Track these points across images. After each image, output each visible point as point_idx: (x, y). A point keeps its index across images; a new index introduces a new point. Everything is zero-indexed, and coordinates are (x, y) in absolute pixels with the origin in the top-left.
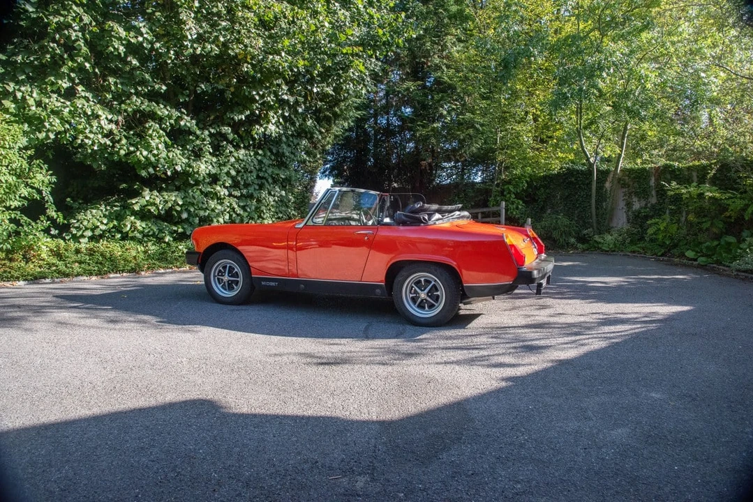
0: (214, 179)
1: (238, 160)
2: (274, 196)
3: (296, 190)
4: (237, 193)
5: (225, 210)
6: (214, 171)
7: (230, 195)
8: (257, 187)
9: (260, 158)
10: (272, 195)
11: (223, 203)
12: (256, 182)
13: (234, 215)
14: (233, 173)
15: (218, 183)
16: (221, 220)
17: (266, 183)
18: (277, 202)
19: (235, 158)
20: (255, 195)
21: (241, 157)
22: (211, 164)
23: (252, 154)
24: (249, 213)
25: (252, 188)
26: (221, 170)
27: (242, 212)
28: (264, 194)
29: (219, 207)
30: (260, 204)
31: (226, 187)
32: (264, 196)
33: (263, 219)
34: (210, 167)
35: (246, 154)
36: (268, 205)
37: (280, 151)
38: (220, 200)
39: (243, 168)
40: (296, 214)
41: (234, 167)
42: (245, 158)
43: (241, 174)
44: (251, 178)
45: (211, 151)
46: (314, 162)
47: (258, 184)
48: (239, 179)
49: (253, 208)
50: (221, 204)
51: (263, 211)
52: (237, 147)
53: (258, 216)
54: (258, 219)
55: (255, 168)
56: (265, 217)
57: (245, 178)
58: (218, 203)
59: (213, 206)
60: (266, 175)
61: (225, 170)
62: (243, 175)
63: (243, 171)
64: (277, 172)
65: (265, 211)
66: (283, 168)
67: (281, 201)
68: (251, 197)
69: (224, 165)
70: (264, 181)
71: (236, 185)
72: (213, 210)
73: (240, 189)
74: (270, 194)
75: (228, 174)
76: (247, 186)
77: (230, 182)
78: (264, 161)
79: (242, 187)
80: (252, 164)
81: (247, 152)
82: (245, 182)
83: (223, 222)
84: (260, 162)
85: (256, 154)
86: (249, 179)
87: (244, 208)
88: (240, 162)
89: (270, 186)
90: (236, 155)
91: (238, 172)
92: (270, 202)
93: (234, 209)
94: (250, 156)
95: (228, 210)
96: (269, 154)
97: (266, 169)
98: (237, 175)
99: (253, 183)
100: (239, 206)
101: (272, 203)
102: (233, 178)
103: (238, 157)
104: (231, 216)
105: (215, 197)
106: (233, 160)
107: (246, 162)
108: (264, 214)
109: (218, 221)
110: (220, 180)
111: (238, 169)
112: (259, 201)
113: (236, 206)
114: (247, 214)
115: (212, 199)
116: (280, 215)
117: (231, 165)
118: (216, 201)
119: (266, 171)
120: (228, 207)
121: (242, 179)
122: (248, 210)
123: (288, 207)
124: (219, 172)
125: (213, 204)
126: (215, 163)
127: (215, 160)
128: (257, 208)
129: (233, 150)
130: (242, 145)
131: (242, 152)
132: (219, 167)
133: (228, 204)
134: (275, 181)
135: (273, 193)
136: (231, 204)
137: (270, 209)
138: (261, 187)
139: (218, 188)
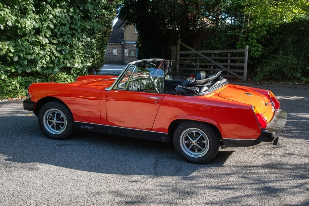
0: (38, 31)
1: (55, 17)
2: (82, 42)
3: (98, 35)
4: (55, 41)
5: (46, 54)
6: (37, 26)
7: (50, 43)
8: (70, 36)
9: (71, 14)
10: (80, 41)
11: (45, 49)
12: (69, 32)
13: (53, 57)
14: (52, 26)
15: (40, 34)
16: (44, 61)
17: (76, 33)
18: (84, 46)
19: (53, 15)
20: (69, 42)
21: (57, 14)
22: (35, 20)
23: (65, 11)
24: (64, 56)
25: (67, 37)
26: (42, 24)
27: (59, 55)
28: (75, 41)
29: (42, 52)
30: (72, 49)
31: (46, 37)
32: (75, 42)
33: (74, 59)
34: (34, 23)
35: (61, 11)
36: (78, 48)
37: (86, 8)
38: (43, 47)
39: (59, 23)
40: (98, 53)
41: (52, 22)
42: (60, 15)
43: (57, 27)
44: (66, 29)
45: (34, 9)
46: (110, 15)
47: (70, 34)
48: (57, 31)
49: (67, 51)
50: (44, 49)
51: (74, 53)
52: (54, 7)
53: (71, 57)
54: (71, 59)
55: (68, 22)
56: (76, 57)
57: (61, 30)
58: (41, 49)
59: (37, 52)
60: (76, 27)
61: (46, 25)
62: (59, 28)
63: (59, 25)
64: (84, 25)
65: (76, 53)
66: (88, 21)
67: (87, 45)
68: (65, 43)
69: (45, 20)
70: (74, 31)
71: (54, 35)
72: (38, 54)
73: (57, 38)
74: (79, 40)
75: (48, 27)
76: (62, 35)
77: (50, 33)
78: (74, 17)
79: (58, 36)
80: (66, 20)
81: (61, 9)
82: (61, 33)
83: (45, 63)
84: (72, 17)
85: (68, 11)
86: (64, 31)
87: (60, 52)
88: (57, 18)
89: (79, 34)
90: (54, 13)
91: (55, 25)
92: (79, 46)
93: (53, 53)
94: (64, 12)
95: (49, 54)
96: (78, 11)
97: (76, 23)
98: (55, 28)
99: (67, 33)
100: (57, 51)
101: (81, 47)
102: (52, 30)
103: (55, 14)
104: (51, 58)
105: (39, 44)
106: (51, 16)
107: (61, 18)
108: (75, 55)
109: (41, 62)
110: (41, 32)
111: (55, 23)
112: (71, 46)
113: (55, 51)
114: (63, 56)
115: (37, 46)
116: (87, 55)
117: (50, 21)
118: (39, 47)
119: (76, 24)
120: (49, 51)
121: (58, 30)
122: (64, 53)
123: (92, 49)
124: (41, 26)
125: (37, 50)
126: (38, 19)
127: (37, 17)
128: (70, 52)
129: (51, 9)
130: (58, 5)
131: (58, 10)
132: (41, 22)
133: (49, 50)
134: (83, 31)
135: (81, 40)
136: (51, 50)
137: (79, 52)
138: (73, 36)
139: (41, 38)
